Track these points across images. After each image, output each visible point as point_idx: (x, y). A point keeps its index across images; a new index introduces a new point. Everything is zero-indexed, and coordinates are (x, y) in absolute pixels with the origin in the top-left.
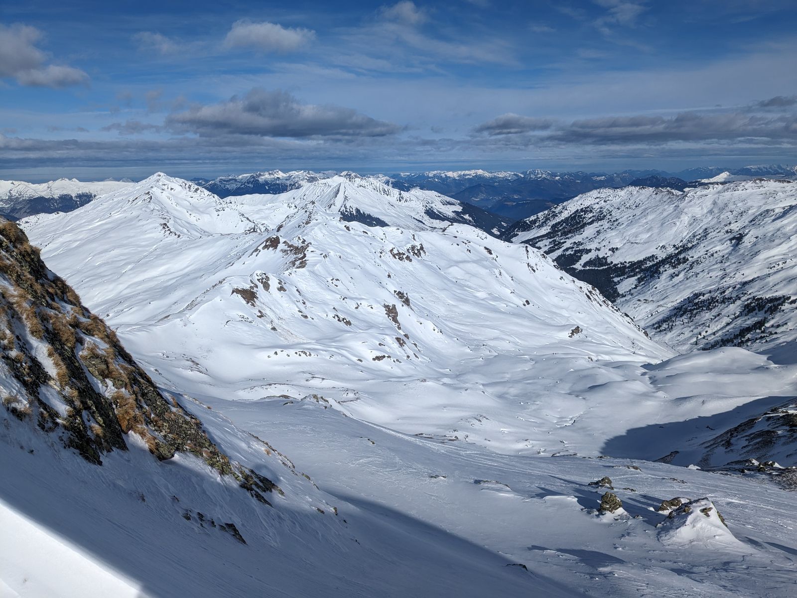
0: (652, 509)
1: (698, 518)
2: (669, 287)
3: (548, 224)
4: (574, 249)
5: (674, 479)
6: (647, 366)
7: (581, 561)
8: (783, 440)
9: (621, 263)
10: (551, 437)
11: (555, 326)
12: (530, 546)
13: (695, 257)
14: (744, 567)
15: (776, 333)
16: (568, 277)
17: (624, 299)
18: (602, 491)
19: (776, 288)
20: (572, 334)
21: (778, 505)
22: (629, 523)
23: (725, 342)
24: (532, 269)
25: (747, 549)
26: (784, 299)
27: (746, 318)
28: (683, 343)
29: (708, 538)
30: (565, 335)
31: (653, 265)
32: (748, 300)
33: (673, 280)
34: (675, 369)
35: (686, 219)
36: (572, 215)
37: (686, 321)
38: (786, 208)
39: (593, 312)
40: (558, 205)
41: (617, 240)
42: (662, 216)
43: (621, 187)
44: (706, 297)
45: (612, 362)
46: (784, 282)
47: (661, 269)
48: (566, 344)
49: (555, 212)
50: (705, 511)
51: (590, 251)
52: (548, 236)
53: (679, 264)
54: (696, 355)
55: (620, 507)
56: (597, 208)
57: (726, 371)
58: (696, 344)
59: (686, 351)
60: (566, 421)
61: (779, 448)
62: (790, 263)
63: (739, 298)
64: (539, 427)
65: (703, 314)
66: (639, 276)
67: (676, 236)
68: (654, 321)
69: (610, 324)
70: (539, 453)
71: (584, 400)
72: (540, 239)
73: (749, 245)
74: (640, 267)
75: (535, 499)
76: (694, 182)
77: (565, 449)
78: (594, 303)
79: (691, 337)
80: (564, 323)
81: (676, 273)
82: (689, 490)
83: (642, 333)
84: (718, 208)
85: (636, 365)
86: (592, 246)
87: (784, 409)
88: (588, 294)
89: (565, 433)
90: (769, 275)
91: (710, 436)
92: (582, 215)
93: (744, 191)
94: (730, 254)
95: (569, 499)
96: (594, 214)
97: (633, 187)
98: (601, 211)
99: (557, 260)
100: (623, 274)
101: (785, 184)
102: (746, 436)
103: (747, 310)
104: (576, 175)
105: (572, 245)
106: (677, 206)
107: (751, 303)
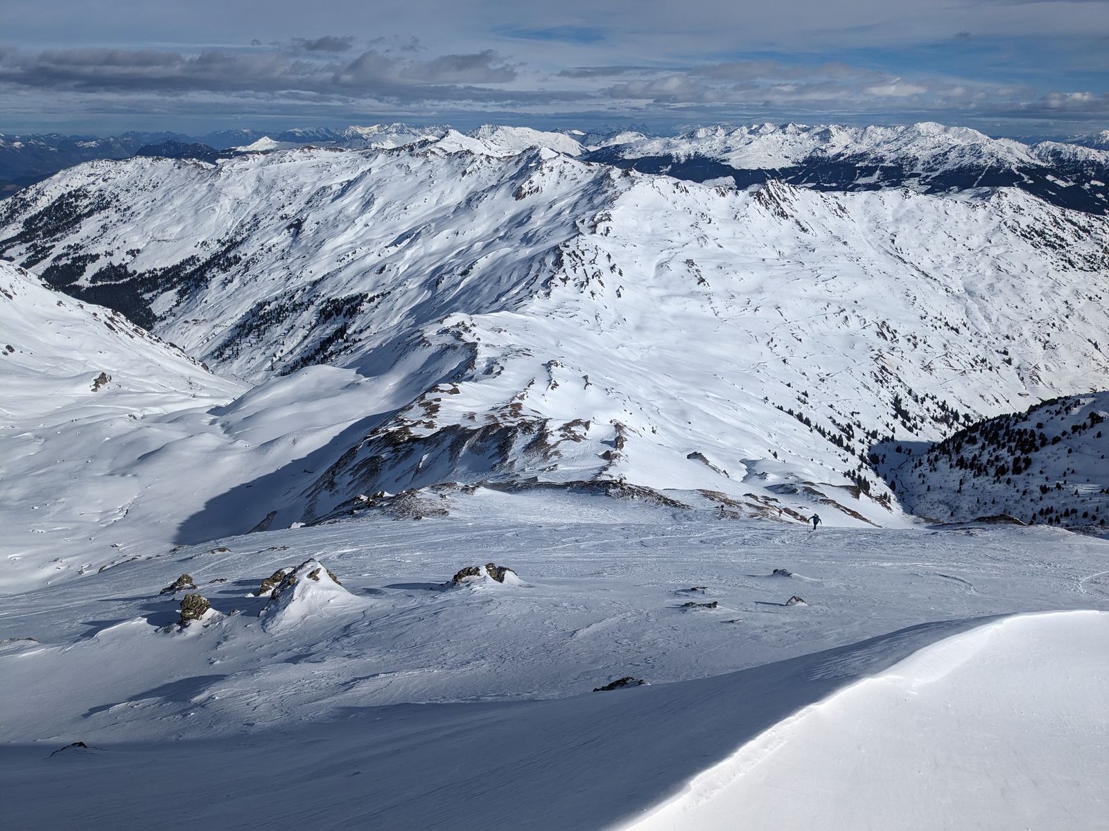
0: (251, 595)
1: (307, 587)
2: (224, 298)
3: (17, 220)
4: (70, 257)
5: (273, 548)
6: (216, 411)
7: (166, 700)
8: (389, 464)
9: (149, 272)
10: (95, 544)
11: (65, 378)
12: (86, 711)
13: (249, 254)
14: (366, 624)
15: (360, 340)
16: (71, 302)
17: (164, 323)
18: (179, 596)
19: (350, 285)
20: (97, 385)
21: (393, 539)
22: (224, 624)
23: (306, 361)
24: (6, 294)
25: (366, 602)
26: (361, 298)
27: (324, 326)
28: (255, 371)
29: (322, 605)
30: (85, 389)
31: (196, 271)
32: (322, 303)
33: (227, 288)
34: (252, 406)
35: (226, 203)
36: (55, 203)
37: (254, 341)
38: (344, 184)
39: (122, 349)
40: (27, 188)
41: (136, 238)
42: (194, 200)
43: (126, 158)
44: (273, 305)
45: (166, 415)
46: (358, 277)
47: (208, 275)
48: (90, 403)
49: (24, 199)
50: (313, 575)
51: (97, 257)
52: (21, 238)
53: (230, 265)
54: (274, 384)
55: (208, 608)
56: (94, 190)
57: (313, 397)
58: (272, 370)
59: (262, 381)
60: (115, 515)
61: (386, 475)
62: (360, 252)
63: (312, 303)
64: (73, 535)
65: (273, 328)
66: (179, 288)
67: (218, 226)
68: (213, 348)
69: (151, 361)
70: (81, 572)
71: (135, 478)
72: (9, 244)
73: (311, 233)
74: (177, 275)
75: (81, 642)
76: (227, 151)
77: (121, 555)
78: (121, 334)
79: (264, 361)
80: (79, 372)
81: (229, 278)
82: (293, 556)
83: (199, 367)
84: (265, 187)
85: (199, 412)
86: (99, 249)
87: (384, 428)
88: (109, 322)
89: (115, 532)
90: (340, 270)
91: (310, 480)
92: (72, 202)
93: (292, 163)
94: (291, 247)
95: (134, 623)
96: (92, 200)
97: (143, 158)
98: (101, 195)
99: (47, 275)
100: (156, 287)
101: (338, 153)
102: (350, 470)
103: (323, 316)
104: (49, 139)
105: (66, 250)
106: (211, 185)
107: (326, 307)
